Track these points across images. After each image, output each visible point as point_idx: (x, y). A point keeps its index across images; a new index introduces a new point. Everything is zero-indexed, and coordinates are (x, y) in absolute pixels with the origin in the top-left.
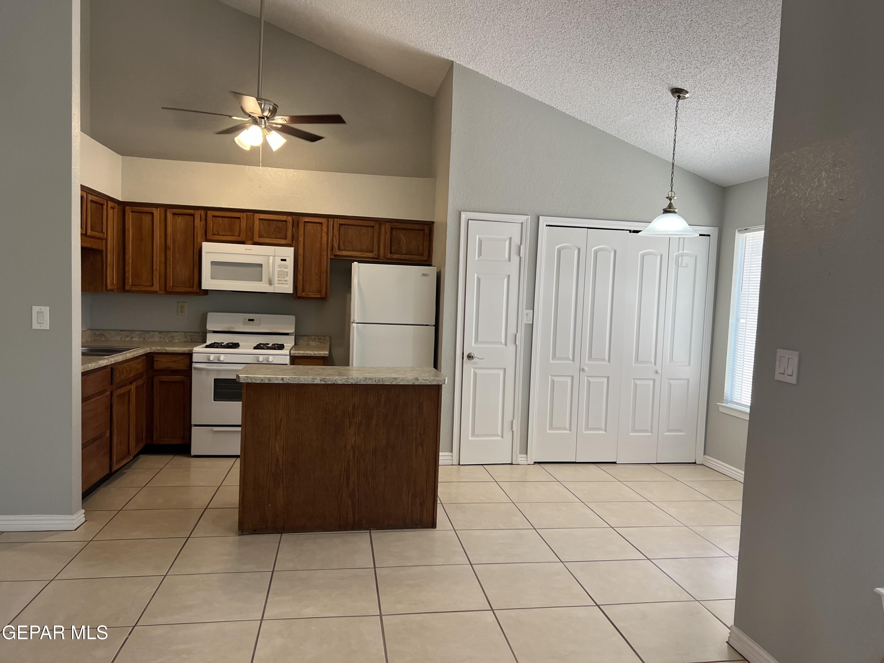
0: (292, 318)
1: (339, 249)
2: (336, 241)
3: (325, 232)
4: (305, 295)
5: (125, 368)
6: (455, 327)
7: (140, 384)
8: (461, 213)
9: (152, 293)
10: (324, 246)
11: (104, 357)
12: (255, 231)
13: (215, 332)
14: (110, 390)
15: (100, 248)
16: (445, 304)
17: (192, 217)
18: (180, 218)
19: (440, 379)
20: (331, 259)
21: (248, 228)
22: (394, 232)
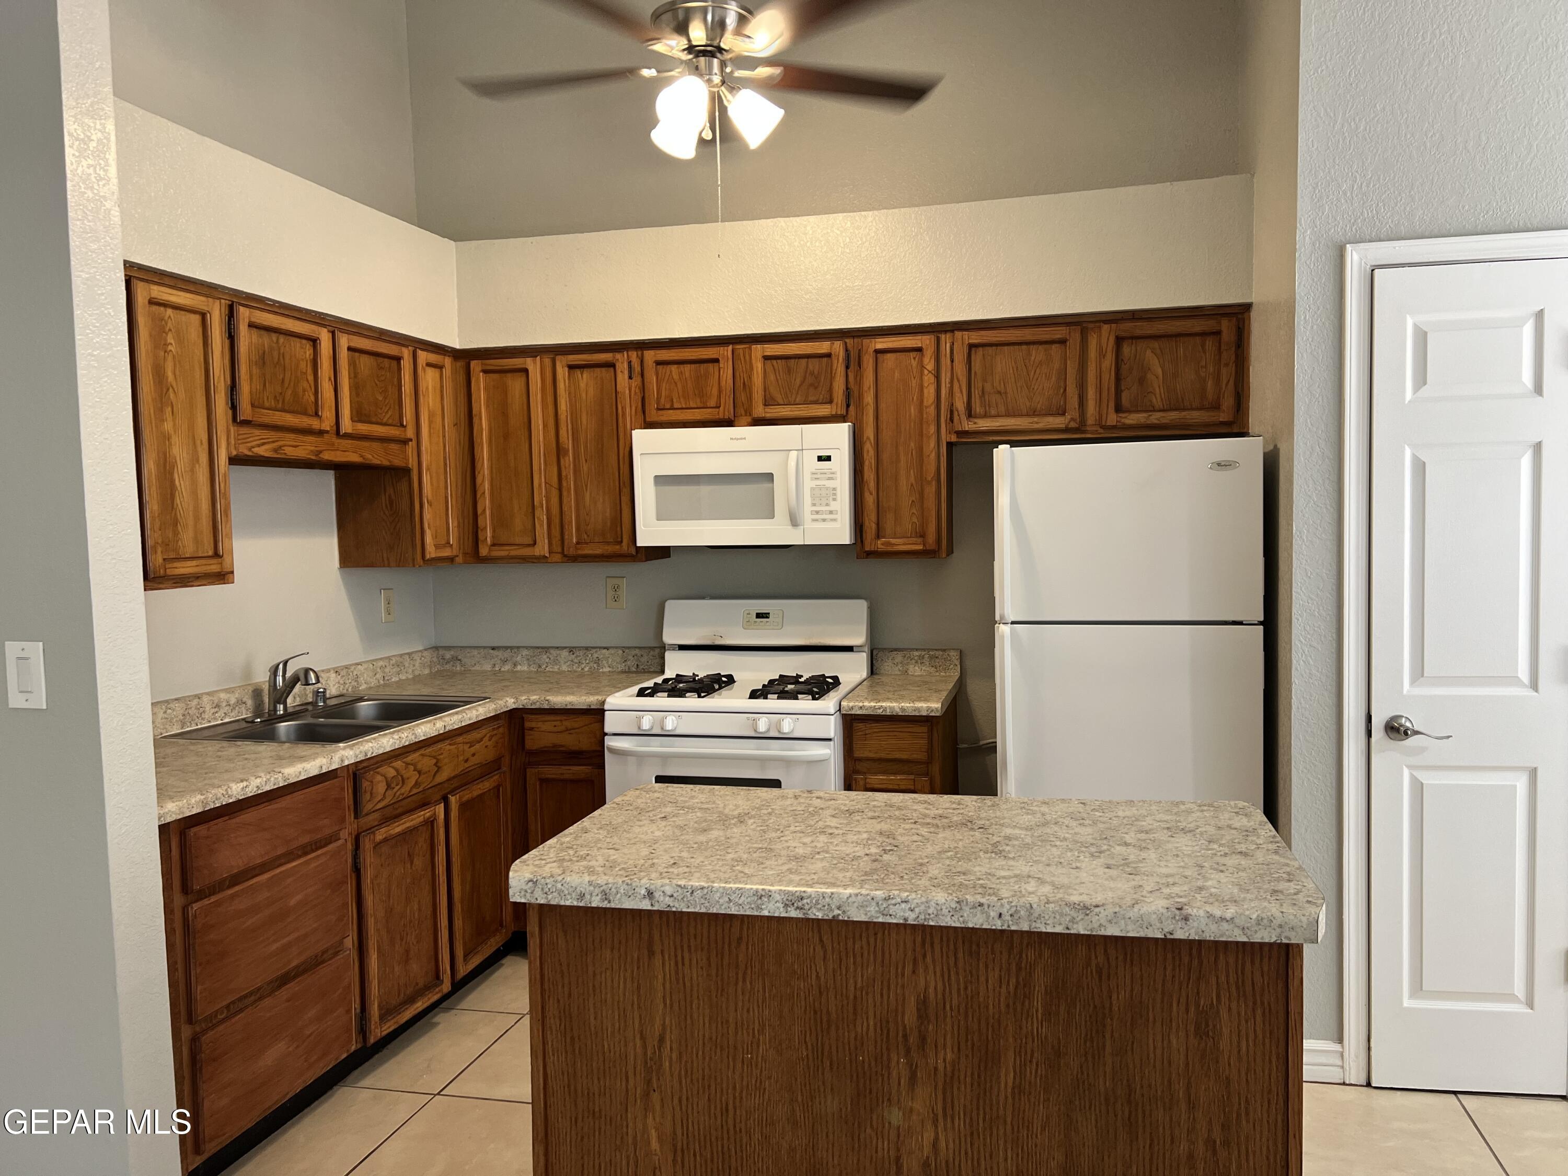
0: (860, 607)
1: (970, 415)
2: (962, 393)
4: (882, 547)
5: (412, 765)
6: (1334, 631)
7: (480, 792)
8: (1345, 248)
9: (535, 561)
10: (928, 410)
11: (334, 746)
12: (755, 389)
13: (682, 648)
14: (350, 834)
15: (397, 462)
16: (1296, 553)
17: (612, 369)
18: (585, 376)
19: (1292, 917)
20: (950, 445)
21: (739, 384)
22: (1127, 350)
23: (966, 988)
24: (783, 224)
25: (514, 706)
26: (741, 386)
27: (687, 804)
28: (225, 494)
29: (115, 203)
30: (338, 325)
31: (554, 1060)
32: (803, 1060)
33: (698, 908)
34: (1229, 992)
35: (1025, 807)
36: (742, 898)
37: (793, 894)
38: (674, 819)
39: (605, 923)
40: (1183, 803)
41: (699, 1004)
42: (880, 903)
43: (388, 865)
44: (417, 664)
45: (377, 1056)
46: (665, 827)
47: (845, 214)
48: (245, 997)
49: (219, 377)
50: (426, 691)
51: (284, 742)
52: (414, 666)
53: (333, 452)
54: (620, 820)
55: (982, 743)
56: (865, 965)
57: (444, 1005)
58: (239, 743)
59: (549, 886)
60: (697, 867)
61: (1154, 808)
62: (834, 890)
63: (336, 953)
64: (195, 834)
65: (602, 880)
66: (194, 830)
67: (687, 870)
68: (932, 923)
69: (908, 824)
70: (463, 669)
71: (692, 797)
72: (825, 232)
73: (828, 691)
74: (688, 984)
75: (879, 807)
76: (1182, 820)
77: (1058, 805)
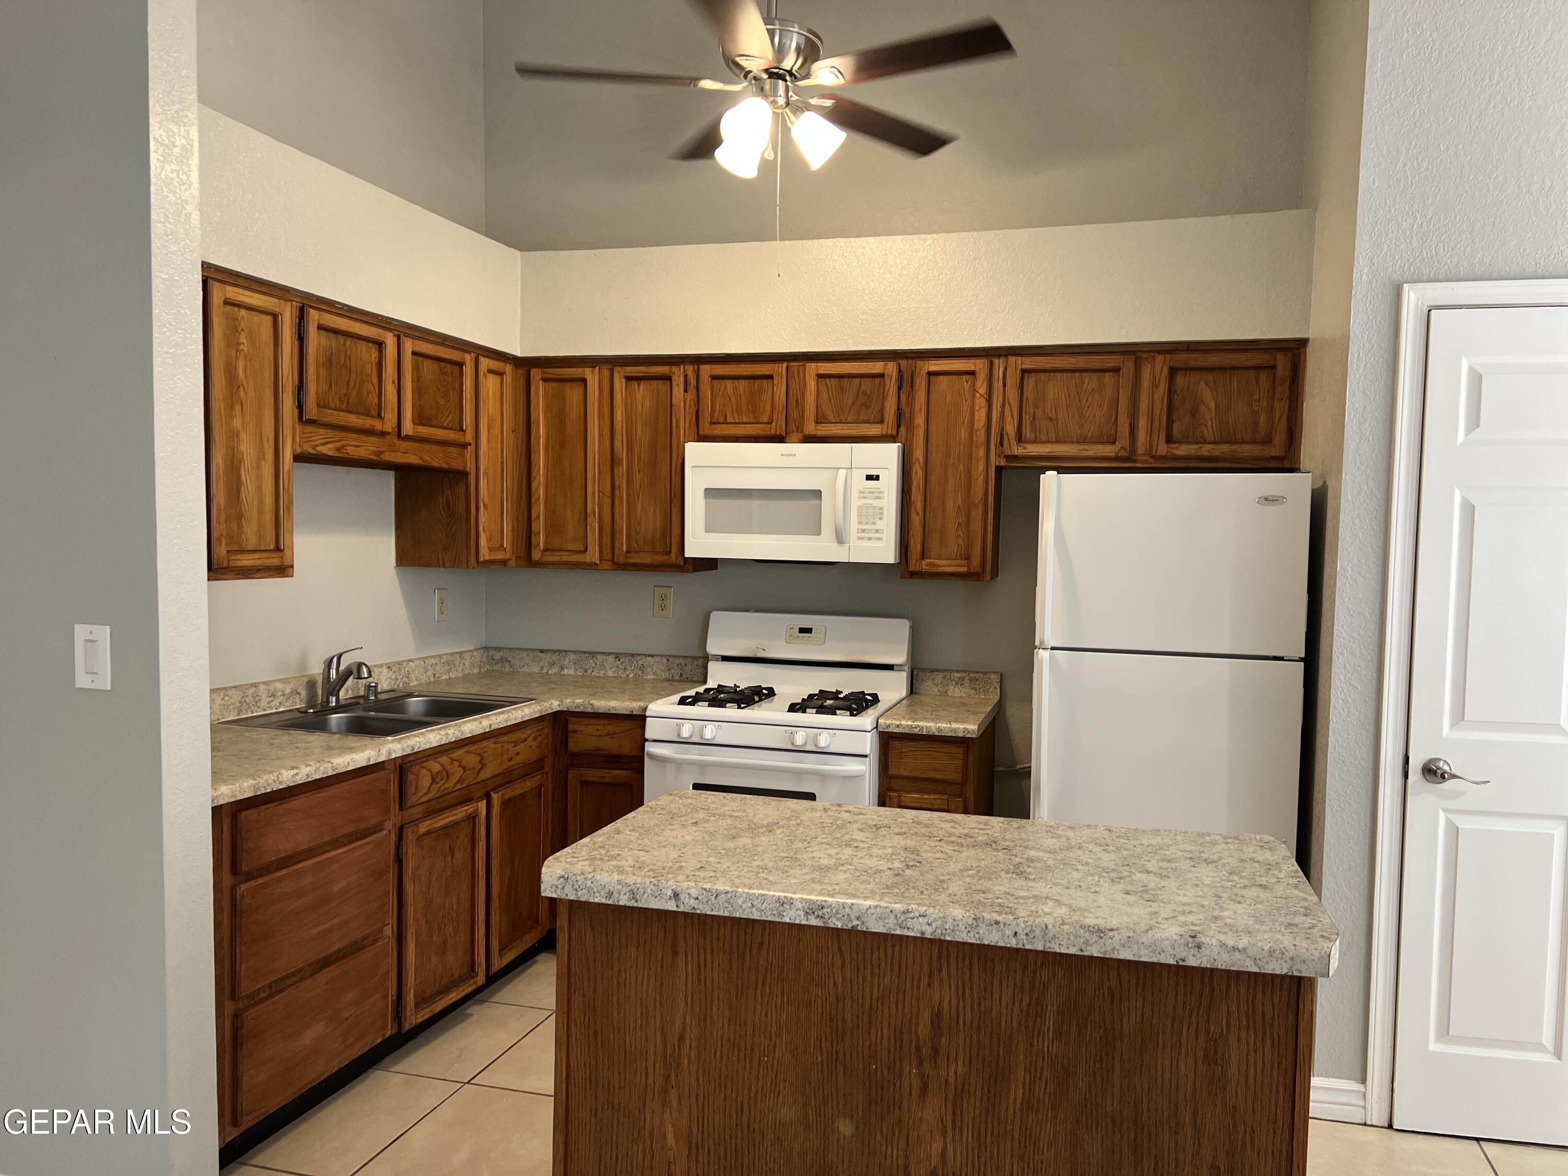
0: (902, 627)
1: (1020, 439)
2: (1012, 416)
3: (982, 396)
4: (927, 567)
5: (457, 760)
6: (1374, 670)
7: (523, 791)
8: (1402, 288)
9: (586, 567)
10: (978, 433)
11: (383, 739)
12: (807, 407)
13: (725, 659)
14: (394, 825)
15: (456, 465)
16: (1339, 591)
17: (668, 382)
18: (641, 387)
19: (1304, 951)
20: (999, 469)
21: (792, 401)
22: (1180, 380)
23: (980, 1004)
24: (842, 245)
25: (559, 709)
26: (794, 402)
27: (718, 812)
28: (288, 490)
29: (196, 207)
30: (403, 330)
31: (577, 1052)
32: (817, 1066)
33: (722, 912)
34: (1239, 1021)
35: (1051, 830)
36: (765, 904)
37: (814, 902)
38: (705, 825)
39: (632, 922)
40: (1209, 835)
41: (719, 1005)
42: (898, 916)
43: (430, 857)
44: (467, 663)
45: (411, 1043)
46: (695, 832)
47: (904, 236)
48: (288, 977)
49: (287, 377)
50: (475, 690)
51: (335, 733)
52: (464, 665)
53: (393, 454)
54: (652, 824)
55: (1019, 767)
56: (882, 974)
57: (478, 997)
58: (292, 732)
59: (579, 883)
60: (723, 872)
61: (1179, 838)
62: (854, 901)
63: (376, 941)
64: (246, 817)
65: (630, 880)
66: (244, 813)
67: (712, 874)
68: (948, 938)
69: (933, 841)
70: (511, 670)
71: (724, 805)
72: (883, 253)
73: (867, 707)
74: (709, 984)
75: (907, 823)
76: (1206, 851)
77: (1084, 830)
